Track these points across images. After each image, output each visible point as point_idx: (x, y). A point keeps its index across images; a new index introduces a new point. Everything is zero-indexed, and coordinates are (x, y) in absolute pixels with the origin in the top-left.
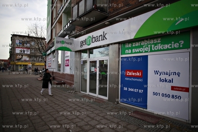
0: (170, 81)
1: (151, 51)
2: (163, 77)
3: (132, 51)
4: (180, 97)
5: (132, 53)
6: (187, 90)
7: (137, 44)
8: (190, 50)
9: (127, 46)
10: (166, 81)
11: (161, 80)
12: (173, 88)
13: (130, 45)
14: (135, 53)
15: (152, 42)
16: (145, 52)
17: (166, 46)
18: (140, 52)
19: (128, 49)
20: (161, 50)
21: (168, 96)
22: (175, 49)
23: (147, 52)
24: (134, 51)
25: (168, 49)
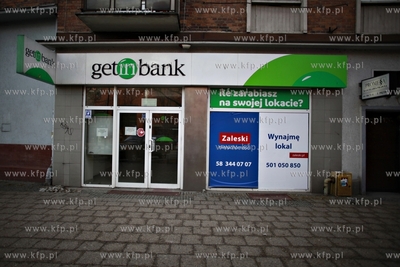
0: (288, 147)
1: (264, 107)
2: (280, 142)
3: (232, 103)
4: (299, 165)
5: (231, 106)
6: (306, 155)
7: (242, 94)
8: (310, 111)
9: (222, 94)
10: (283, 147)
11: (277, 146)
12: (292, 155)
13: (228, 94)
14: (238, 107)
15: (265, 95)
16: (255, 107)
17: (283, 104)
18: (246, 107)
19: (225, 99)
20: (277, 108)
21: (286, 165)
22: (293, 108)
23: (258, 107)
24: (235, 103)
25: (285, 108)
